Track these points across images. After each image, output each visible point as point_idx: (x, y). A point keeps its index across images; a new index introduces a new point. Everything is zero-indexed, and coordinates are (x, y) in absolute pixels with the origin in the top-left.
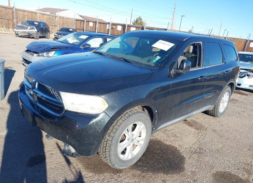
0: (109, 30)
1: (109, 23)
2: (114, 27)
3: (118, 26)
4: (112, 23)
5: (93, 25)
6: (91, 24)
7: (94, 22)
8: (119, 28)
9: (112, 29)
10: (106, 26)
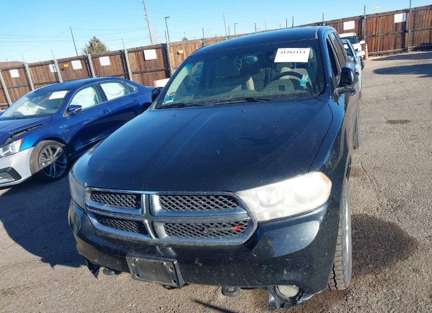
0: (56, 74)
1: (51, 61)
2: (66, 66)
3: (73, 62)
4: (58, 60)
5: (20, 73)
6: (15, 74)
7: (18, 68)
8: (77, 65)
9: (62, 70)
10: (48, 69)
